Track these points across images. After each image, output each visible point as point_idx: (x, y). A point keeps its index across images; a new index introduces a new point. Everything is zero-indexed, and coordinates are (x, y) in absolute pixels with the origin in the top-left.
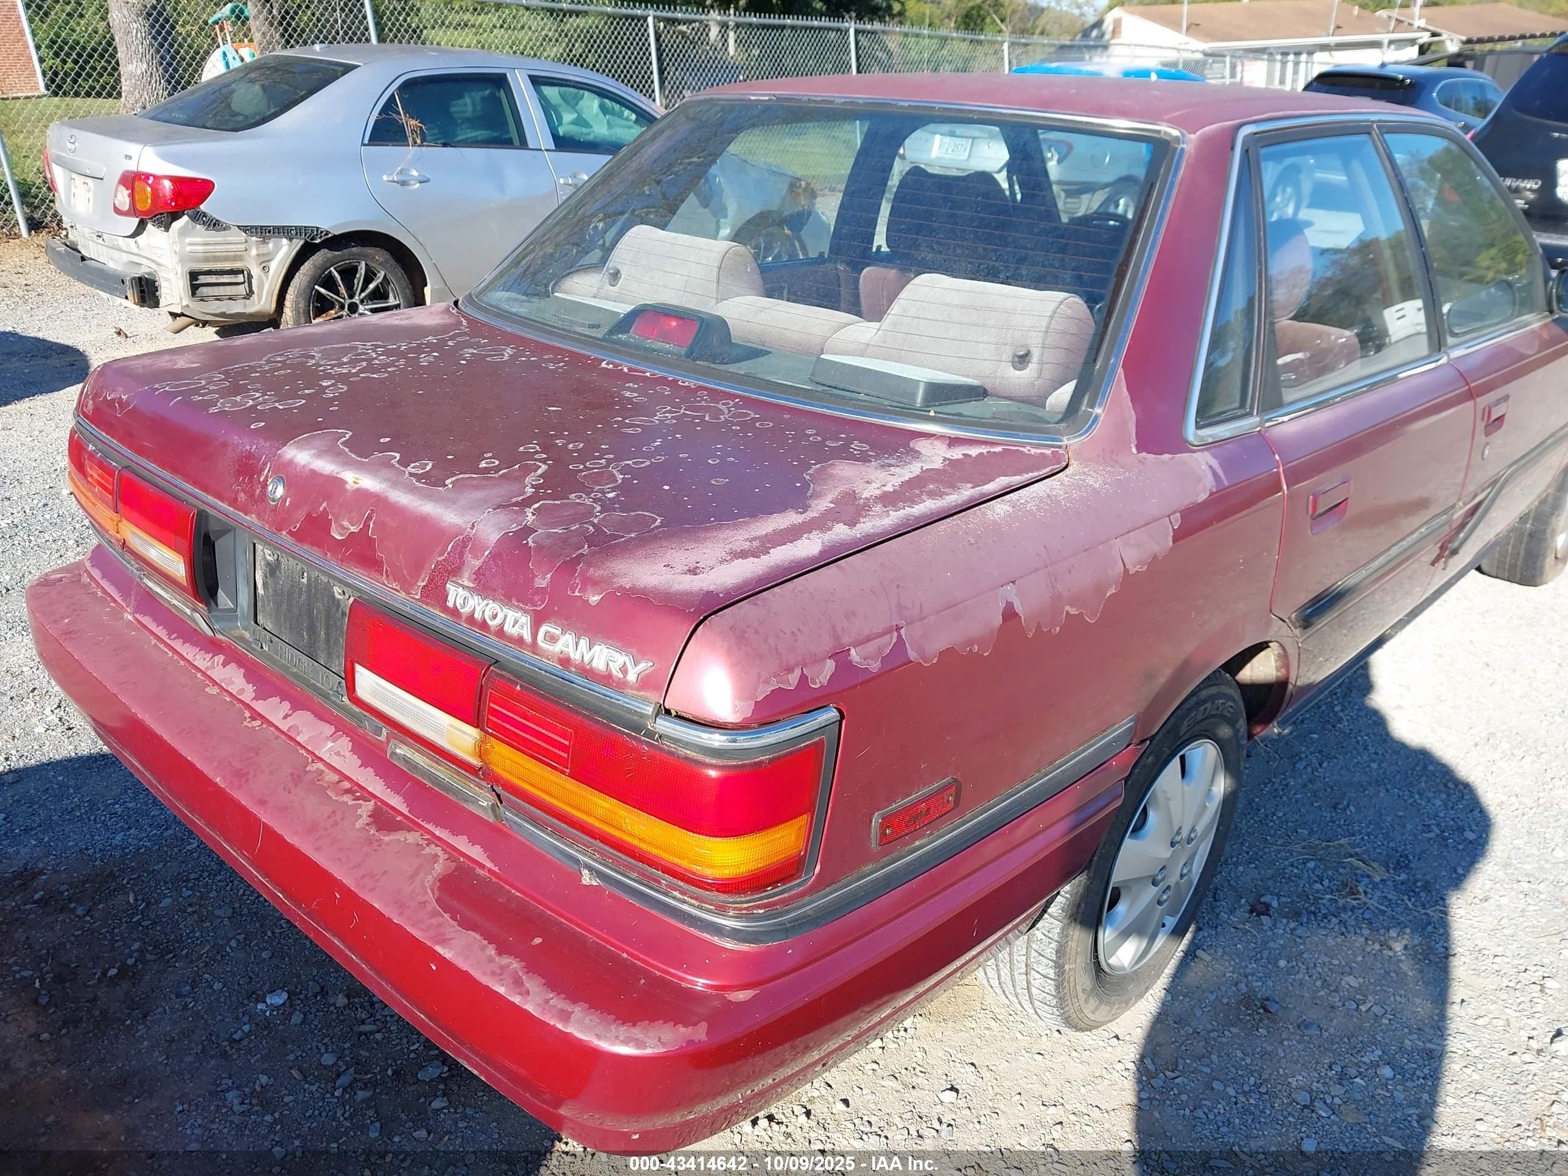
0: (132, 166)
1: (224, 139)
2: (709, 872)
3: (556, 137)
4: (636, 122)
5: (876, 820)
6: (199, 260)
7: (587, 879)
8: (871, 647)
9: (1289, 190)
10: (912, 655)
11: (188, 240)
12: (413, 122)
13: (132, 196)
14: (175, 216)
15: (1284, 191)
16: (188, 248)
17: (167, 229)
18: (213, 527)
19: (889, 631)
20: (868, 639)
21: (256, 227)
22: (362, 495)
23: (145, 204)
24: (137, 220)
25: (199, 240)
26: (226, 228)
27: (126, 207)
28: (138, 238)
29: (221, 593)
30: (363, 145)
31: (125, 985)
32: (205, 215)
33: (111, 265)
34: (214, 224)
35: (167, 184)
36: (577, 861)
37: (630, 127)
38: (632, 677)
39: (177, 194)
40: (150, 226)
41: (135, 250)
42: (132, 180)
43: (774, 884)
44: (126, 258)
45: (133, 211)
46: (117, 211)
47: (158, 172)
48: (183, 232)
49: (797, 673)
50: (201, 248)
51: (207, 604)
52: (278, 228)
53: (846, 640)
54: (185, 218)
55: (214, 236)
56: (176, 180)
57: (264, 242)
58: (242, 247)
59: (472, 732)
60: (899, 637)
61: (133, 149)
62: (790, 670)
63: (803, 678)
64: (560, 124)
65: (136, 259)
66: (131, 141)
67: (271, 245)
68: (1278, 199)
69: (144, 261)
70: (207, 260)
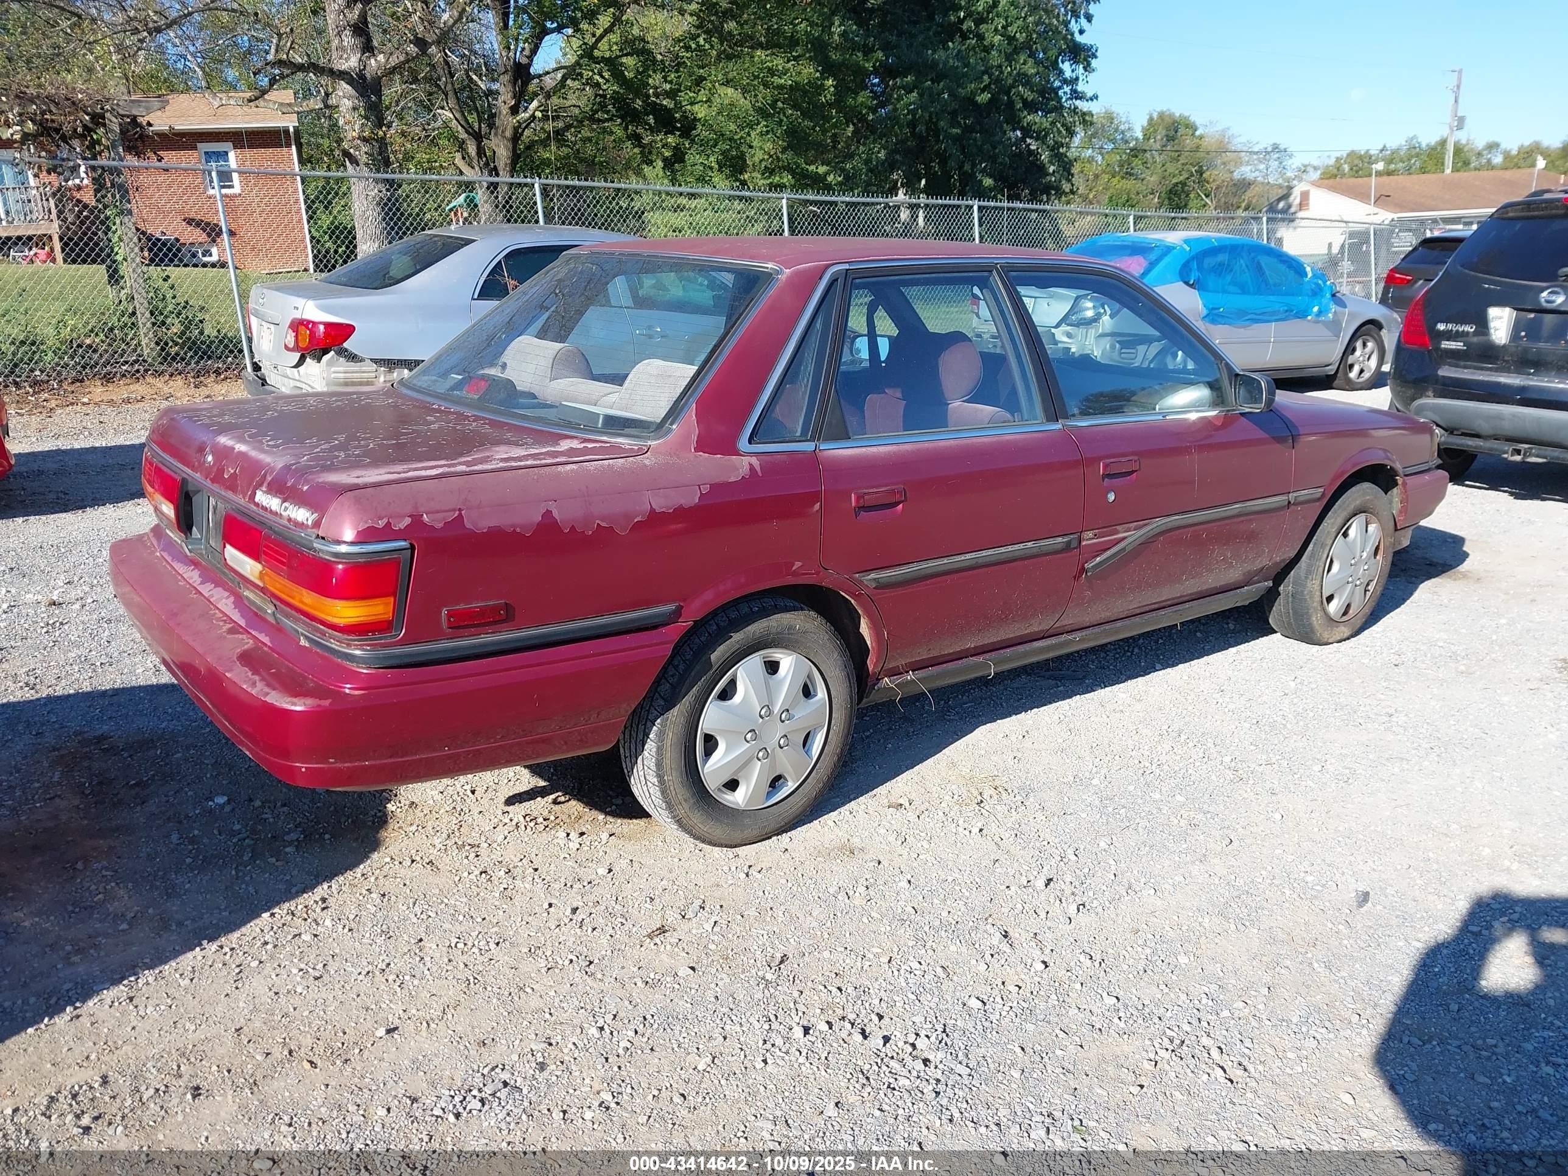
0: (298, 315)
1: (368, 295)
2: (336, 621)
3: (635, 296)
4: (708, 286)
5: (444, 612)
6: (340, 384)
7: (303, 642)
8: (440, 516)
9: (1370, 345)
10: (468, 525)
11: (333, 369)
12: (513, 282)
13: (296, 337)
14: (325, 352)
15: (1364, 345)
16: (333, 375)
17: (319, 361)
18: (190, 488)
19: (454, 510)
20: (438, 512)
21: (384, 360)
22: (241, 453)
23: (305, 342)
24: (298, 355)
25: (341, 369)
26: (362, 360)
27: (291, 345)
28: (300, 368)
29: (194, 528)
30: (473, 299)
31: (137, 789)
32: (346, 350)
33: (283, 389)
34: (353, 358)
35: (322, 327)
36: (297, 631)
37: (704, 291)
38: (310, 523)
39: (327, 333)
40: (308, 360)
41: (297, 377)
42: (298, 325)
43: (373, 632)
44: (292, 383)
45: (297, 348)
46: (287, 348)
47: (316, 319)
48: (330, 364)
49: (385, 520)
50: (342, 375)
51: (185, 534)
52: (401, 361)
53: (421, 509)
54: (332, 353)
55: (353, 366)
56: (328, 325)
57: (390, 371)
58: (373, 375)
59: (258, 567)
60: (460, 514)
61: (300, 302)
62: (381, 518)
63: (389, 524)
64: (642, 287)
65: (299, 384)
66: (299, 296)
67: (395, 374)
68: (1358, 353)
69: (304, 386)
70: (346, 384)
